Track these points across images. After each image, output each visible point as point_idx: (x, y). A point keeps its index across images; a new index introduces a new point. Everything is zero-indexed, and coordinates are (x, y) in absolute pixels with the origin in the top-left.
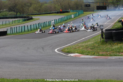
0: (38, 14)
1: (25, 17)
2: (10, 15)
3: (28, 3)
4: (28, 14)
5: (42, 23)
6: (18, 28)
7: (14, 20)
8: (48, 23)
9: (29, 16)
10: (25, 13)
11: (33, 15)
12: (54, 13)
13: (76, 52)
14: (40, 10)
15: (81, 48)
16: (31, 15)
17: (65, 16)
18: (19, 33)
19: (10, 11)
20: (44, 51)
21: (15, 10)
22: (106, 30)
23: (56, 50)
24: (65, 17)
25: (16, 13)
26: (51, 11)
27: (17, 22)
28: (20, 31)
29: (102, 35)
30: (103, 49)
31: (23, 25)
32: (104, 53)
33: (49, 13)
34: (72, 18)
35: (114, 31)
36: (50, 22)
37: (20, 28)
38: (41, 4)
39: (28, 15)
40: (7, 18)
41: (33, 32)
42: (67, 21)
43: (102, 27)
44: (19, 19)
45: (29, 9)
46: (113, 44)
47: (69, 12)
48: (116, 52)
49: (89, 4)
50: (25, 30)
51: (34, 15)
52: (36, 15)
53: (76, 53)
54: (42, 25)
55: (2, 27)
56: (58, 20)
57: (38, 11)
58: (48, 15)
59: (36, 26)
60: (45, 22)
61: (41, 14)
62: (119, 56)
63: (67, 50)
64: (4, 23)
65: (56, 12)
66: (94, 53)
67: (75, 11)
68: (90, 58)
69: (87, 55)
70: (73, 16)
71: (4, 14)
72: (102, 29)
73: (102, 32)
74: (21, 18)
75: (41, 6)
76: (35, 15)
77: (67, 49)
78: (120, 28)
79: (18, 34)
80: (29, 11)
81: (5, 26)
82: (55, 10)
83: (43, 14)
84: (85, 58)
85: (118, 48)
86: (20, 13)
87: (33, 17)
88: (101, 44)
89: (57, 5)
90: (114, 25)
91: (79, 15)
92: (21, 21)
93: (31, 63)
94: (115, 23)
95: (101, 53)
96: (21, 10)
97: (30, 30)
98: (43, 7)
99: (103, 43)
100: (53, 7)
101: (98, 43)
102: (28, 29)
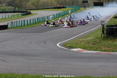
0: (36, 9)
1: (23, 12)
2: (9, 9)
4: (26, 9)
5: (41, 18)
7: (13, 14)
8: (46, 18)
9: (27, 11)
10: (23, 8)
11: (31, 10)
12: (51, 8)
14: (37, 5)
15: (83, 43)
16: (29, 10)
17: (62, 11)
18: (19, 27)
19: (8, 6)
20: (46, 45)
21: (13, 5)
23: (58, 45)
24: (63, 13)
25: (14, 8)
27: (16, 16)
28: (20, 25)
31: (23, 19)
34: (69, 13)
36: (48, 17)
39: (26, 10)
40: (6, 13)
41: (32, 26)
44: (18, 13)
45: (28, 4)
47: (65, 8)
50: (24, 24)
51: (32, 10)
52: (34, 10)
54: (41, 19)
55: (2, 21)
56: (55, 15)
58: (45, 10)
59: (35, 21)
60: (43, 17)
61: (38, 9)
64: (4, 17)
67: (71, 6)
68: (93, 54)
70: (70, 11)
71: (3, 8)
74: (20, 13)
75: (38, 2)
77: (69, 44)
79: (18, 28)
80: (27, 6)
81: (5, 20)
82: (52, 6)
83: (40, 9)
84: (88, 53)
86: (18, 8)
87: (32, 12)
90: (110, 21)
91: (75, 10)
92: (20, 16)
93: (36, 57)
94: (111, 19)
95: (103, 49)
96: (20, 5)
97: (30, 25)
98: (40, 2)
99: (104, 39)
100: (50, 2)
101: (99, 39)
102: (28, 23)
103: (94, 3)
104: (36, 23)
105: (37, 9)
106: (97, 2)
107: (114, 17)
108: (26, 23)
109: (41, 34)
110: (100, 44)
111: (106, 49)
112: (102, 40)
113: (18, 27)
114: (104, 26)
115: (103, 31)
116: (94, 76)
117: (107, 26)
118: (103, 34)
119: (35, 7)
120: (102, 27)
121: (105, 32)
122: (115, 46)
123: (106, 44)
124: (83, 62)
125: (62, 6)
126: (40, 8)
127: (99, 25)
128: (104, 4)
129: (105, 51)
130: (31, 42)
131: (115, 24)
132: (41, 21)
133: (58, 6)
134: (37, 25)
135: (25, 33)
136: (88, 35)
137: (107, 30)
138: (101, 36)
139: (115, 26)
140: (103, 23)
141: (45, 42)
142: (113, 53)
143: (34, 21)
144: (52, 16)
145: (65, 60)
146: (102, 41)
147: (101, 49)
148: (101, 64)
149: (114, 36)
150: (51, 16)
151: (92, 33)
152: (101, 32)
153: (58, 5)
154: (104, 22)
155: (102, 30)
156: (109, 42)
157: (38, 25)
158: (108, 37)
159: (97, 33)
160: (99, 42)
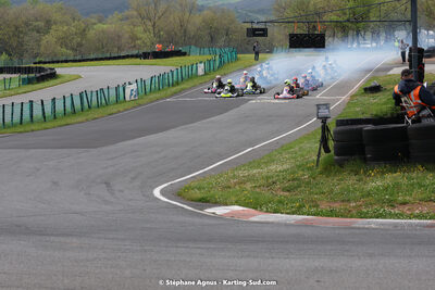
0: (75, 61)
1: (28, 70)
3: (37, 20)
4: (37, 60)
5: (95, 94)
6: (8, 110)
8: (113, 92)
9: (42, 65)
10: (26, 54)
11: (58, 62)
12: (132, 56)
13: (234, 199)
14: (80, 45)
15: (249, 186)
16: (49, 62)
17: (173, 69)
18: (13, 125)
20: (113, 194)
24: (175, 73)
26: (120, 50)
28: (17, 118)
30: (332, 191)
31: (25, 98)
32: (336, 205)
33: (115, 58)
34: (197, 76)
35: (370, 127)
36: (121, 89)
37: (17, 110)
38: (83, 25)
39: (40, 63)
41: (63, 122)
42: (179, 88)
44: (8, 76)
45: (44, 42)
46: (365, 173)
47: (184, 54)
48: (382, 202)
49: (262, 26)
50: (32, 117)
51: (60, 64)
52: (66, 61)
53: (232, 204)
54: (94, 98)
56: (148, 83)
57: (73, 49)
58: (111, 62)
59: (73, 103)
60: (102, 89)
61: (84, 60)
62: (391, 216)
63: (198, 194)
65: (141, 52)
66: (300, 207)
67: (206, 50)
69: (275, 212)
70: (201, 71)
73: (325, 128)
74: (16, 73)
75: (83, 32)
76: (66, 64)
77: (199, 189)
78: (389, 115)
79: (9, 130)
80: (42, 49)
82: (135, 47)
83: (92, 60)
85: (386, 189)
86: (10, 55)
87: (60, 69)
89: (140, 29)
90: (349, 104)
91: (222, 64)
92: (15, 84)
93: (75, 240)
94: (352, 96)
95: (324, 206)
96: (15, 45)
97: (51, 117)
98: (91, 34)
99: (328, 169)
100: (127, 36)
101: (310, 169)
102: (44, 113)
103: (292, 36)
104: (74, 112)
105: (78, 58)
106: (302, 32)
107: (366, 89)
108: (37, 112)
109: (94, 151)
110: (314, 190)
111: (337, 206)
112: (321, 173)
113: (9, 127)
114: (329, 121)
115: (324, 141)
117: (340, 123)
118: (322, 150)
119: (70, 54)
120: (321, 124)
121: (331, 144)
122: (369, 194)
123: (337, 189)
124: (248, 256)
125: (172, 48)
126: (92, 56)
127: (308, 117)
128: (328, 40)
129: (332, 213)
130: (55, 183)
131: (367, 116)
132: (94, 103)
133: (158, 47)
134: (80, 119)
135: (33, 151)
136: (268, 157)
137: (339, 137)
138: (315, 158)
139: (367, 121)
140: (324, 112)
141: (107, 184)
142: (360, 222)
143: (68, 102)
144: (134, 86)
145: (183, 250)
146: (322, 179)
147: (317, 206)
148: (317, 264)
149: (365, 160)
150: (130, 84)
151: (283, 147)
152: (318, 145)
153: (159, 42)
154: (327, 106)
155: (319, 137)
156: (348, 181)
157: (84, 118)
158: (341, 164)
159: (301, 148)
160: (308, 183)
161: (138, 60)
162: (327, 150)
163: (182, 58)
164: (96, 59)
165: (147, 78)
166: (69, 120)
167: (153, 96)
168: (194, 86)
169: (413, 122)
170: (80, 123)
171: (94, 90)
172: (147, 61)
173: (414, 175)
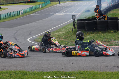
0: (6, 4)
8: (16, 13)
12: (22, 3)
17: (33, 6)
22: (78, 20)
23: (28, 40)
24: (33, 7)
26: (18, 1)
29: (74, 25)
33: (17, 3)
35: (87, 21)
36: (19, 12)
41: (3, 21)
42: (35, 11)
43: (74, 17)
46: (85, 34)
47: (36, 2)
51: (2, 5)
52: (4, 4)
54: (11, 14)
56: (26, 10)
58: (16, 4)
60: (13, 12)
61: (8, 4)
65: (24, 1)
66: (67, 43)
67: (42, 1)
70: (40, 7)
72: (74, 19)
73: (74, 22)
76: (3, 5)
78: (92, 18)
83: (11, 4)
85: (91, 38)
87: (2, 6)
88: (73, 34)
90: (81, 15)
91: (46, 5)
94: (82, 13)
95: (74, 43)
101: (70, 33)
104: (6, 18)
107: (86, 11)
109: (11, 29)
110: (71, 39)
116: (65, 71)
119: (5, 2)
120: (73, 21)
124: (53, 57)
126: (11, 3)
127: (70, 19)
131: (86, 18)
134: (7, 20)
136: (59, 30)
137: (78, 24)
138: (72, 30)
143: (4, 15)
144: (22, 11)
145: (36, 55)
147: (72, 43)
149: (85, 30)
151: (63, 27)
154: (75, 16)
159: (68, 27)
160: (70, 37)
161: (23, 4)
162: (75, 28)
163: (35, 3)
164: (12, 4)
165: (26, 8)
166: (4, 20)
167: (27, 14)
168: (39, 11)
169: (98, 20)
170: (7, 21)
171: (11, 12)
172: (26, 4)
173: (99, 34)
